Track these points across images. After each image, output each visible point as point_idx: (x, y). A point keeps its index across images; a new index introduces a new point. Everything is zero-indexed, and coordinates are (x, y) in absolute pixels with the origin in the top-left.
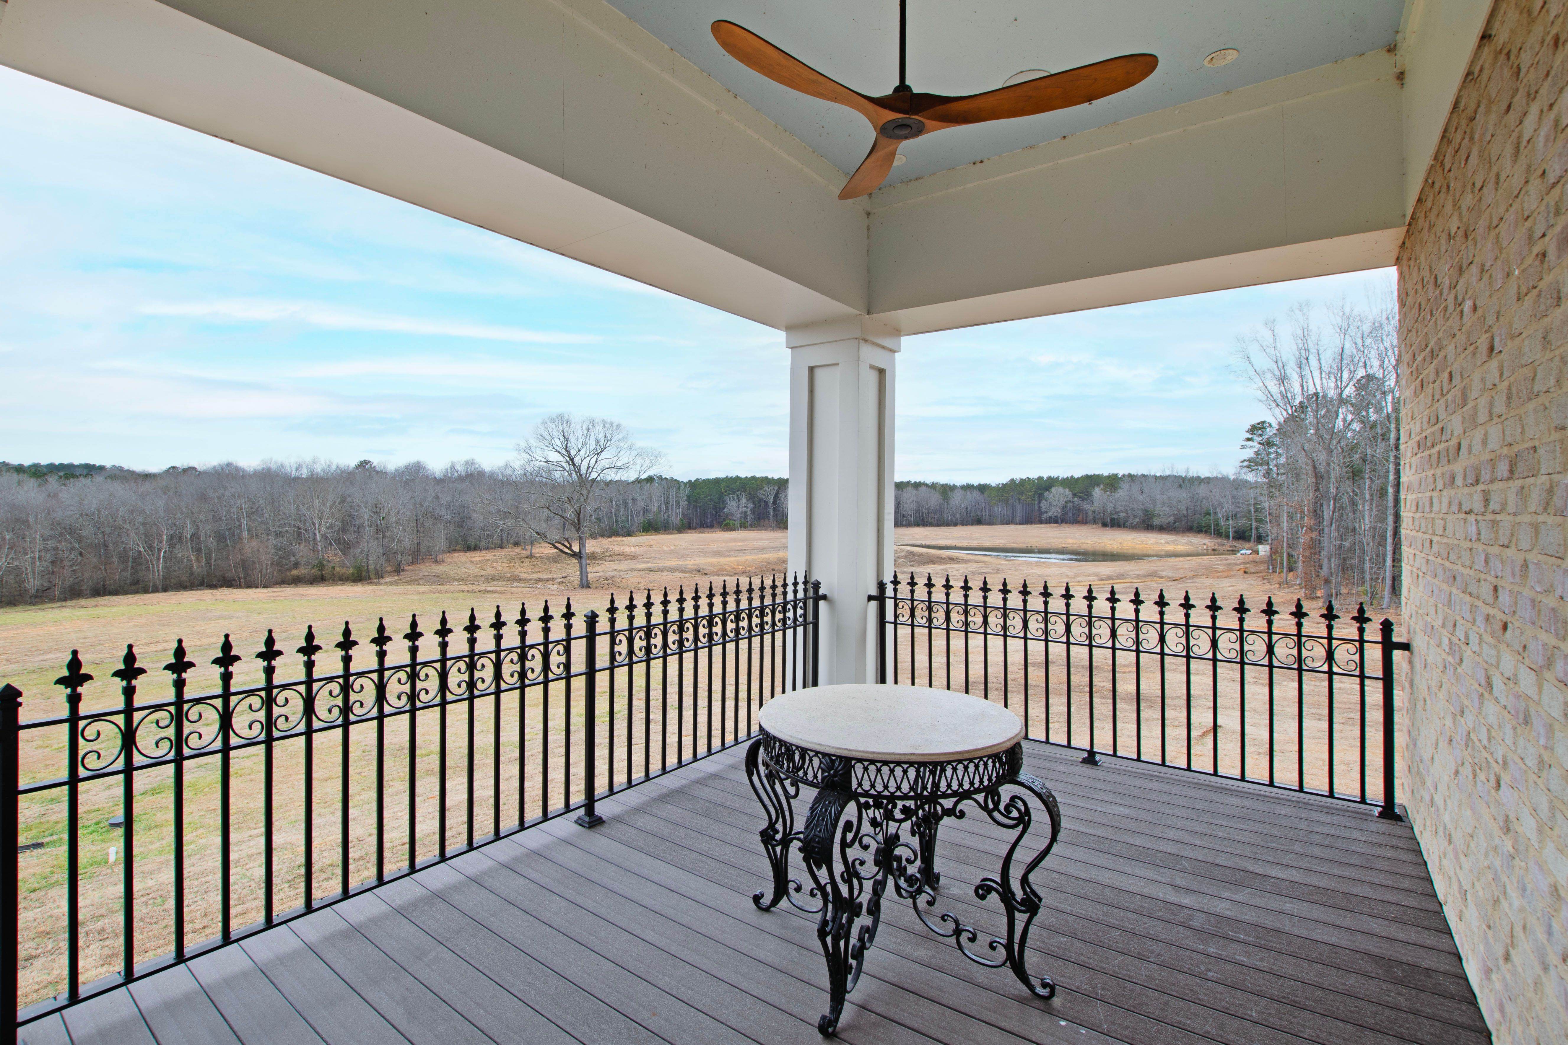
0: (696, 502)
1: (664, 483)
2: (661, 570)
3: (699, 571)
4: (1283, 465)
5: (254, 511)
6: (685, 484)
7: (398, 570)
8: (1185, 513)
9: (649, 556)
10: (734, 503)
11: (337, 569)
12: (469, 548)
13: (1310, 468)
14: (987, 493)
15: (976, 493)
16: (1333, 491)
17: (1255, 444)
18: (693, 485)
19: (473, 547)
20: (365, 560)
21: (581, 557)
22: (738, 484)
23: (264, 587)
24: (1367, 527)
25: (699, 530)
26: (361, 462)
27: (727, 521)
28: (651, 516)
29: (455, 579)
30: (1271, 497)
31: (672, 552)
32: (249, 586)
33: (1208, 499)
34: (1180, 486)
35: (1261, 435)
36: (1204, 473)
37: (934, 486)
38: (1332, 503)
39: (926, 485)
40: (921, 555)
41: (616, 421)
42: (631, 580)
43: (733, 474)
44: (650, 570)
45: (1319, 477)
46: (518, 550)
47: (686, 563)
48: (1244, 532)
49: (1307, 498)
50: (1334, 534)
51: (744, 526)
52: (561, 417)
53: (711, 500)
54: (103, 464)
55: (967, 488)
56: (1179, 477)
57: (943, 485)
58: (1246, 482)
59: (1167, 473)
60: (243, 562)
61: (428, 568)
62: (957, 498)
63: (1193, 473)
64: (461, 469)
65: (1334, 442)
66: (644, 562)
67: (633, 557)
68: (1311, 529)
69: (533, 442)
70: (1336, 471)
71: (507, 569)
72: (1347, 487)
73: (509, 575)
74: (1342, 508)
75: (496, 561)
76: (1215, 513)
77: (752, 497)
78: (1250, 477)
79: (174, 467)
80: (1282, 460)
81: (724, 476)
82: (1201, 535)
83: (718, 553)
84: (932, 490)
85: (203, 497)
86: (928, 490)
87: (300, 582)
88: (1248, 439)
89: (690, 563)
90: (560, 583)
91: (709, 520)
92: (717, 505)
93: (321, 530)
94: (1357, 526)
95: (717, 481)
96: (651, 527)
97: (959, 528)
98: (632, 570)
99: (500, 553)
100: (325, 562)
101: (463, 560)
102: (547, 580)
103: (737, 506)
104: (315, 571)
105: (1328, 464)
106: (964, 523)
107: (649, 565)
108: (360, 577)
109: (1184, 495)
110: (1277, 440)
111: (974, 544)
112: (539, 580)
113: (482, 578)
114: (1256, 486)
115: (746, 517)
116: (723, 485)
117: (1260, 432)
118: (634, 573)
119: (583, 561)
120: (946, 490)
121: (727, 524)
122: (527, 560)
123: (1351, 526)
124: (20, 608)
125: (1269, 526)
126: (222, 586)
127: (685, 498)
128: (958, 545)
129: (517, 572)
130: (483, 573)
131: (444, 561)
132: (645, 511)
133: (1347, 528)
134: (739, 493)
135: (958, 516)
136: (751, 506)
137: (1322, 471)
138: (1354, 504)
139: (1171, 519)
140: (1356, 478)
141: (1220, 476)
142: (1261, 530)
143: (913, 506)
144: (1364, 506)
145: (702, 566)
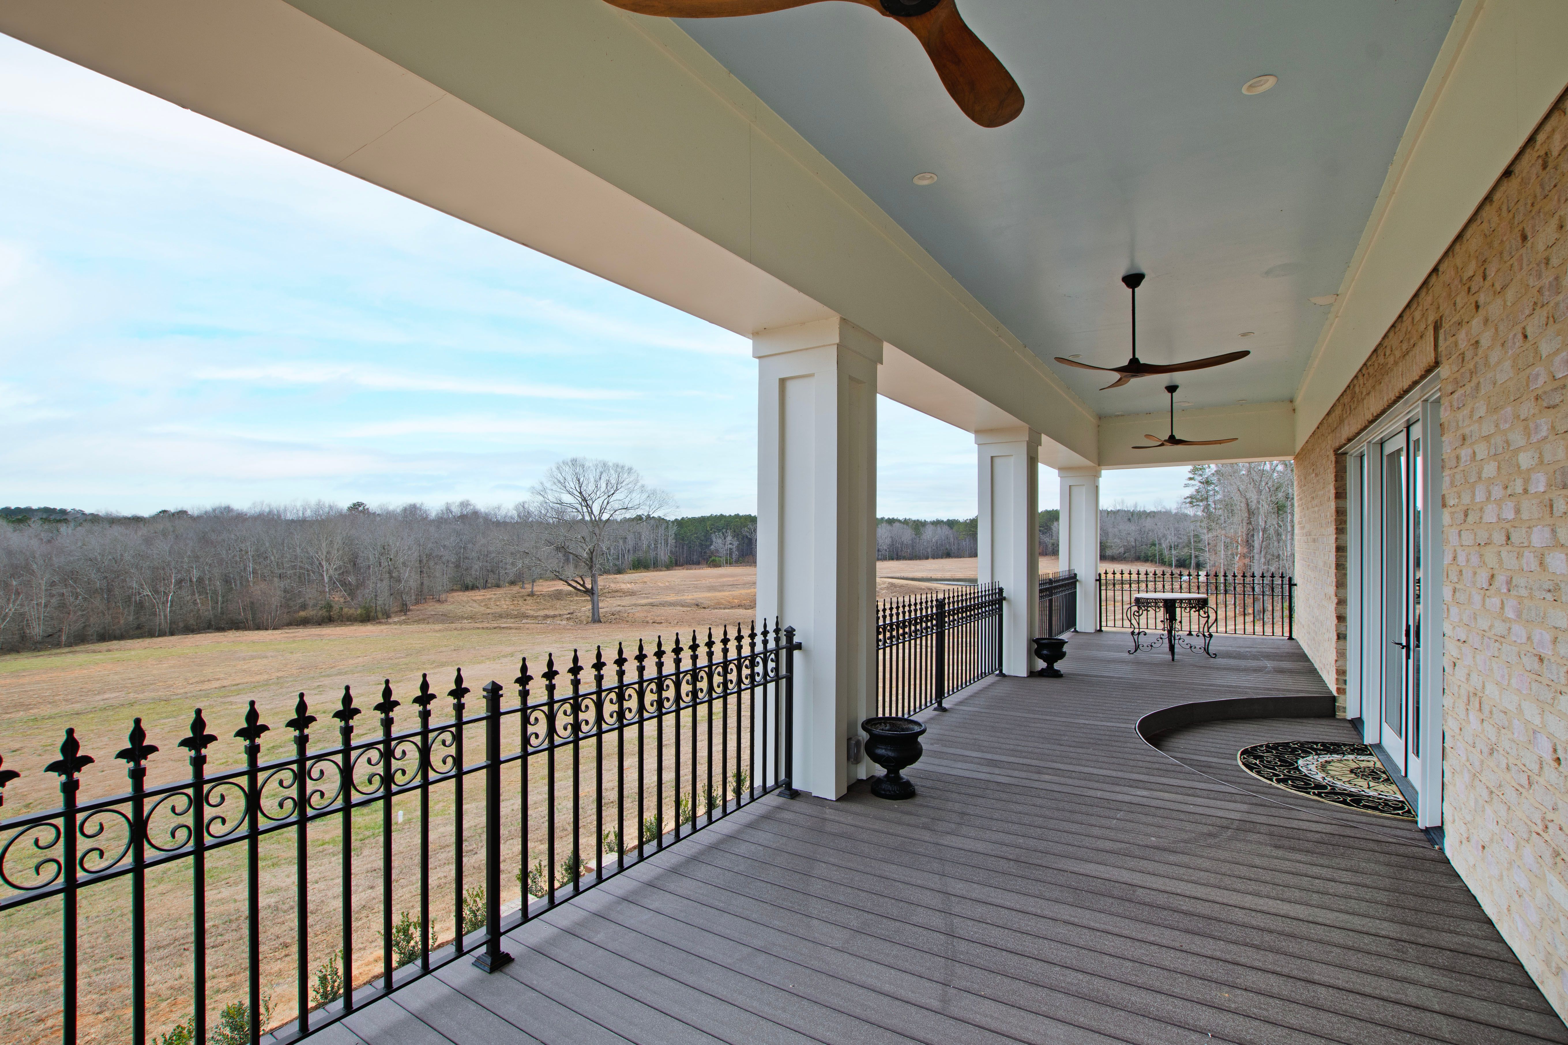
0: (683, 540)
1: (652, 522)
2: (663, 604)
3: (697, 605)
4: (1220, 501)
5: (261, 556)
6: (673, 522)
7: (404, 609)
8: (1133, 544)
9: (646, 592)
10: (720, 541)
11: (345, 610)
12: (467, 588)
13: (1243, 505)
14: (955, 528)
15: (946, 529)
16: (1262, 523)
17: (1196, 483)
18: (681, 523)
19: (470, 587)
20: (374, 601)
21: (593, 594)
22: (722, 522)
23: (274, 629)
24: (1289, 554)
25: (686, 566)
26: (354, 505)
27: (713, 558)
28: (640, 554)
29: (463, 618)
30: (1209, 530)
31: (668, 588)
32: (258, 628)
33: (1153, 531)
34: (1129, 519)
35: (1201, 475)
36: (1150, 508)
37: (906, 522)
38: (1261, 533)
39: (899, 521)
40: (902, 586)
41: (628, 464)
42: (637, 615)
43: (716, 513)
44: (652, 605)
45: (1251, 513)
46: (515, 589)
47: (684, 597)
48: (1185, 561)
49: (1241, 531)
50: (1263, 560)
51: (730, 563)
52: (574, 462)
53: (697, 538)
54: (64, 507)
55: (937, 523)
56: (1128, 511)
57: (914, 521)
58: (1186, 515)
59: (1118, 508)
60: (252, 603)
61: (432, 608)
62: (928, 534)
63: (1140, 508)
64: (456, 510)
65: (1263, 484)
66: (644, 598)
67: (632, 594)
68: (1244, 556)
69: (548, 485)
70: (1265, 508)
71: (512, 607)
72: (1273, 521)
73: (516, 613)
74: (1269, 538)
75: (499, 600)
76: (1160, 544)
77: (736, 535)
78: (1190, 511)
79: (164, 512)
80: (1218, 497)
81: (709, 515)
82: (1147, 564)
83: (711, 588)
84: (905, 526)
85: (204, 540)
86: (901, 525)
87: (308, 623)
88: (1191, 479)
89: (689, 597)
90: (568, 619)
91: (695, 557)
92: (703, 543)
93: (329, 571)
94: (1281, 553)
95: (703, 520)
96: (640, 565)
97: (930, 561)
98: (636, 605)
99: (499, 592)
100: (333, 604)
101: (465, 599)
102: (554, 616)
103: (722, 543)
104: (324, 613)
105: (1258, 502)
106: (935, 557)
107: (650, 601)
108: (367, 617)
109: (1133, 528)
110: (1214, 479)
111: (948, 575)
112: (546, 617)
113: (490, 616)
114: (1195, 519)
115: (731, 554)
116: (709, 523)
117: (1200, 472)
118: (639, 608)
119: (595, 597)
120: (918, 526)
121: (714, 561)
122: (529, 598)
123: (1276, 554)
124: (25, 654)
125: (1207, 555)
126: (231, 629)
127: (673, 536)
128: (934, 576)
129: (523, 610)
130: (489, 611)
131: (446, 601)
132: (635, 549)
133: (1273, 555)
134: (724, 530)
135: (929, 550)
136: (736, 543)
137: (1254, 507)
138: (1279, 535)
139: (1122, 550)
140: (1280, 512)
141: (1163, 510)
142: (1201, 559)
143: (888, 541)
144: (1286, 537)
145: (700, 601)
